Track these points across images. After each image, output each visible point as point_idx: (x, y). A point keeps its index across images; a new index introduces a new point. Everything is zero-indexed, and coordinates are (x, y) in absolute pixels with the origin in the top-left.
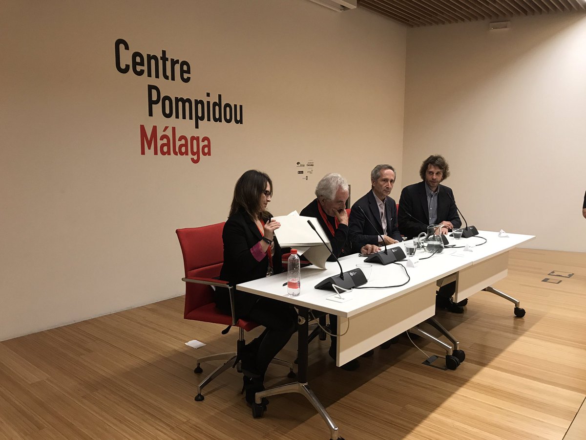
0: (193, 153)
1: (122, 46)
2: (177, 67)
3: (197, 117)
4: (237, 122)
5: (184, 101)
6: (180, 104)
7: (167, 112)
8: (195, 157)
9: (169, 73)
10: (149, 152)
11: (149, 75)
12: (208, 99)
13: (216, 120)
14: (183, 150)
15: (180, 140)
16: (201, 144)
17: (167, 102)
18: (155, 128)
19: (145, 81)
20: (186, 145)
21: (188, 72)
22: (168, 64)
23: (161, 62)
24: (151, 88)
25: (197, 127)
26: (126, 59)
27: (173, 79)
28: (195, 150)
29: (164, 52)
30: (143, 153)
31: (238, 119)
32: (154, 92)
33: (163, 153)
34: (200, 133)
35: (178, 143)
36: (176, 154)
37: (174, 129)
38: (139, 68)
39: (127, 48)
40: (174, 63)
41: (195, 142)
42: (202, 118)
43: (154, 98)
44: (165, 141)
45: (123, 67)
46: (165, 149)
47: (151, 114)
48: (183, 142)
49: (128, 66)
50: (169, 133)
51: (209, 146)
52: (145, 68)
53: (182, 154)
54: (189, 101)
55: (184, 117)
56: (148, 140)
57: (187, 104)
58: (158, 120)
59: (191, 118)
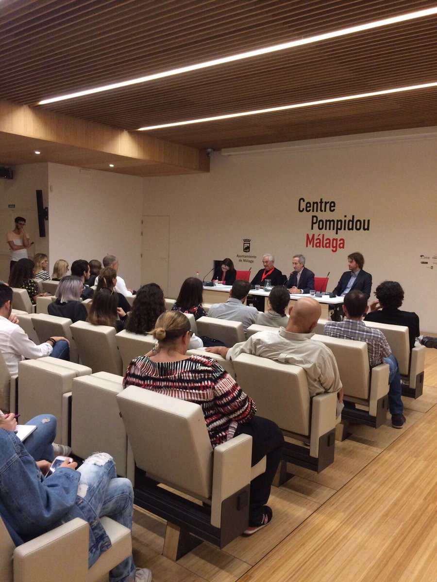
0: (333, 247)
1: (302, 201)
2: (328, 205)
3: (337, 229)
4: (364, 229)
5: (330, 221)
6: (328, 223)
7: (321, 227)
8: (334, 249)
9: (323, 209)
10: (310, 246)
11: (313, 211)
12: (345, 219)
13: (349, 229)
14: (328, 245)
15: (326, 240)
16: (339, 242)
17: (321, 223)
18: (314, 235)
19: (311, 214)
20: (329, 243)
21: (334, 206)
22: (323, 205)
23: (319, 204)
24: (313, 217)
25: (337, 233)
26: (303, 205)
27: (325, 211)
28: (335, 245)
29: (321, 199)
30: (307, 246)
31: (366, 227)
32: (315, 219)
33: (317, 247)
34: (339, 237)
35: (325, 242)
36: (323, 247)
37: (323, 235)
38: (308, 209)
39: (304, 201)
40: (326, 203)
41: (335, 241)
42: (340, 229)
43: (315, 221)
44: (318, 241)
45: (301, 209)
46: (318, 245)
47: (312, 229)
48: (328, 241)
49: (303, 209)
50: (321, 237)
51: (343, 244)
52: (311, 208)
53: (327, 247)
54: (333, 221)
55: (330, 229)
56: (310, 240)
57: (332, 223)
58: (316, 231)
59: (333, 229)
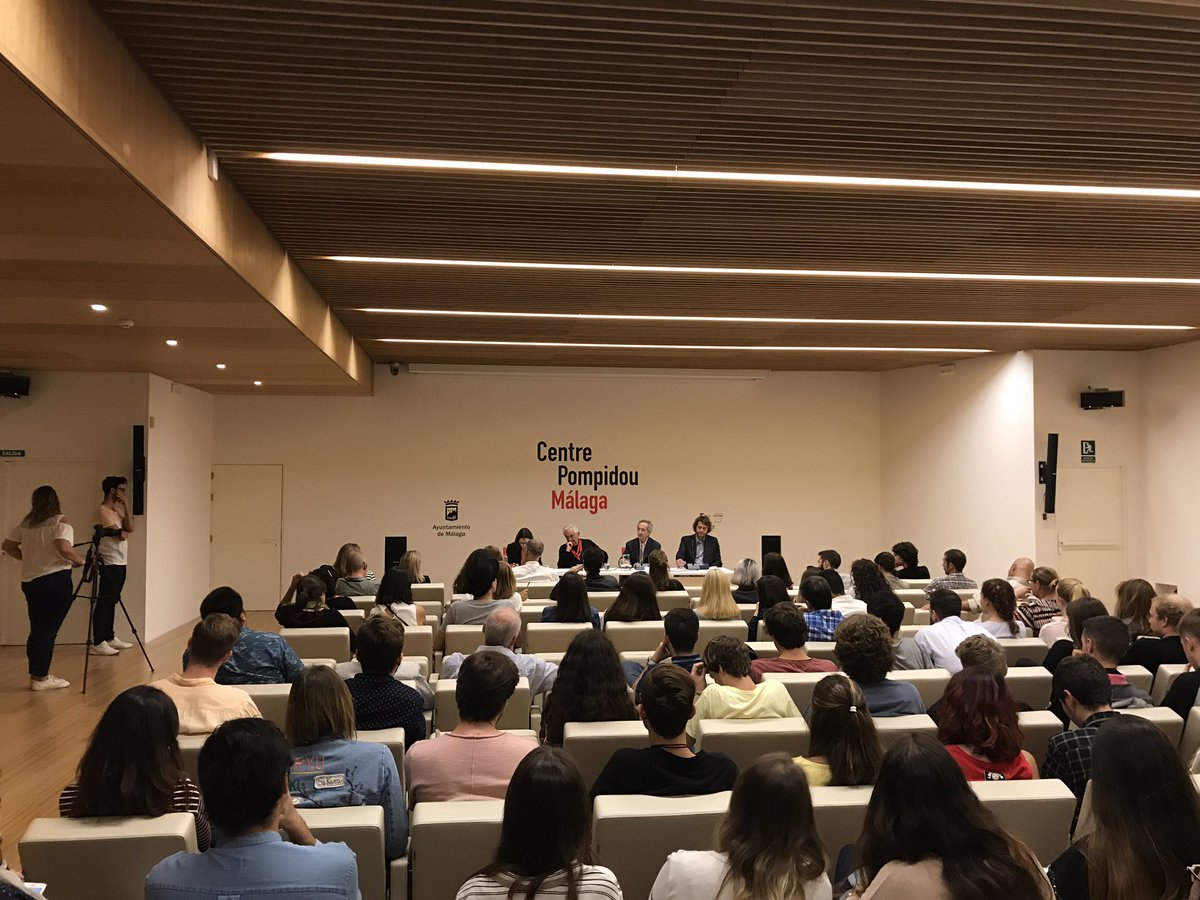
0: (592, 507)
1: (542, 446)
2: (581, 453)
3: (596, 483)
4: (632, 483)
5: (584, 473)
6: (583, 475)
7: (572, 481)
8: (594, 510)
9: (574, 456)
10: (558, 507)
11: (560, 460)
12: (606, 470)
13: (612, 483)
14: (584, 505)
15: (582, 498)
16: (599, 501)
17: (572, 475)
18: (562, 492)
19: (557, 463)
20: (586, 502)
21: (590, 454)
22: (574, 452)
23: (568, 451)
24: (560, 467)
25: (596, 489)
26: (545, 452)
27: (578, 460)
28: (593, 505)
29: (571, 445)
30: (553, 507)
31: (634, 481)
32: (563, 470)
33: (568, 507)
34: (598, 493)
35: (580, 501)
36: (577, 507)
37: (577, 492)
38: (552, 457)
39: (545, 446)
40: (578, 450)
41: (594, 500)
42: (600, 483)
43: (563, 473)
44: (570, 500)
45: (542, 457)
46: (570, 505)
47: (560, 483)
48: (584, 500)
49: (545, 457)
50: (573, 495)
51: (605, 502)
52: (557, 456)
53: (582, 508)
54: (590, 473)
55: (585, 483)
56: (557, 500)
57: (588, 475)
58: (566, 487)
59: (591, 484)
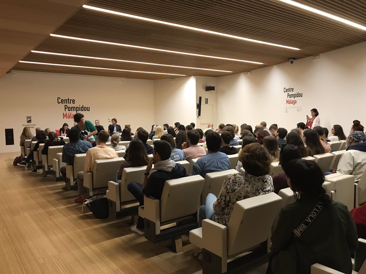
1: (59, 99)
2: (72, 101)
3: (77, 110)
4: (88, 111)
6: (72, 108)
7: (69, 110)
9: (69, 102)
10: (65, 118)
11: (65, 103)
12: (80, 106)
13: (82, 111)
17: (69, 108)
18: (66, 113)
21: (74, 101)
22: (69, 101)
23: (68, 100)
26: (60, 101)
27: (71, 103)
29: (68, 98)
30: (63, 118)
31: (88, 110)
36: (71, 118)
37: (71, 113)
38: (62, 102)
39: (60, 99)
43: (66, 107)
45: (59, 102)
46: (69, 117)
47: (65, 111)
49: (60, 102)
50: (70, 114)
52: (64, 102)
55: (73, 111)
56: (65, 116)
57: (74, 108)
59: (75, 111)
